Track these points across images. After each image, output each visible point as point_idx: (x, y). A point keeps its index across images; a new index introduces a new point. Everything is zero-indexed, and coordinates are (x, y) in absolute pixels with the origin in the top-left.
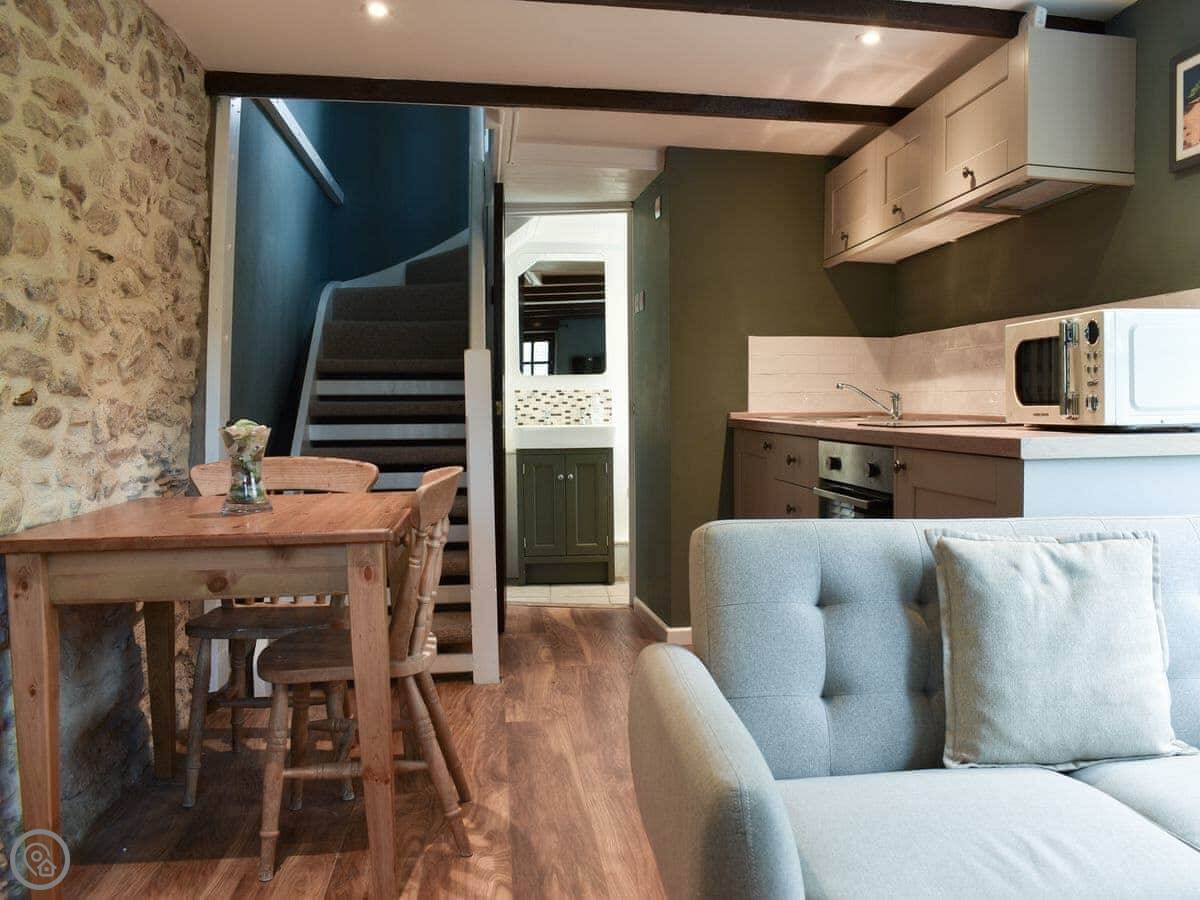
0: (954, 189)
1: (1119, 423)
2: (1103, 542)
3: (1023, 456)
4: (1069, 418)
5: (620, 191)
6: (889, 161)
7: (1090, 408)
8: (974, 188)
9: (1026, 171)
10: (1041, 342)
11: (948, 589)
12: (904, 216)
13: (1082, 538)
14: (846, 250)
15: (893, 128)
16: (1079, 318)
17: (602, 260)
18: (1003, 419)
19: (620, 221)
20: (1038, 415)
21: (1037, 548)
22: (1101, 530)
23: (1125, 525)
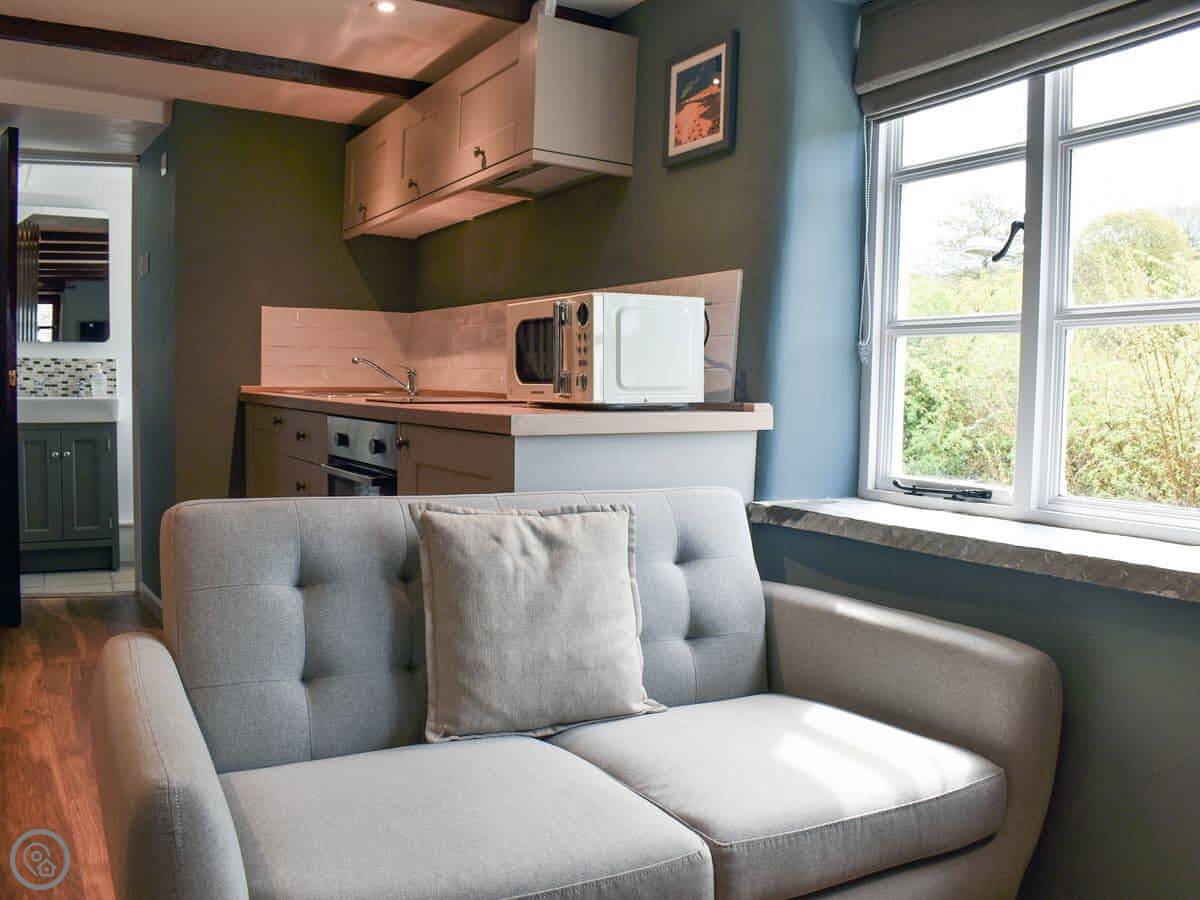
0: (467, 168)
1: (608, 402)
2: (583, 514)
3: (513, 433)
4: (562, 396)
5: (125, 143)
6: (407, 133)
7: (580, 387)
8: (484, 168)
9: (532, 155)
10: (537, 322)
11: (430, 562)
12: (420, 191)
13: (562, 512)
14: (365, 221)
15: (412, 101)
16: (571, 300)
17: (105, 217)
18: (504, 396)
19: (124, 175)
20: (534, 392)
21: (520, 520)
22: (583, 503)
23: (606, 498)
